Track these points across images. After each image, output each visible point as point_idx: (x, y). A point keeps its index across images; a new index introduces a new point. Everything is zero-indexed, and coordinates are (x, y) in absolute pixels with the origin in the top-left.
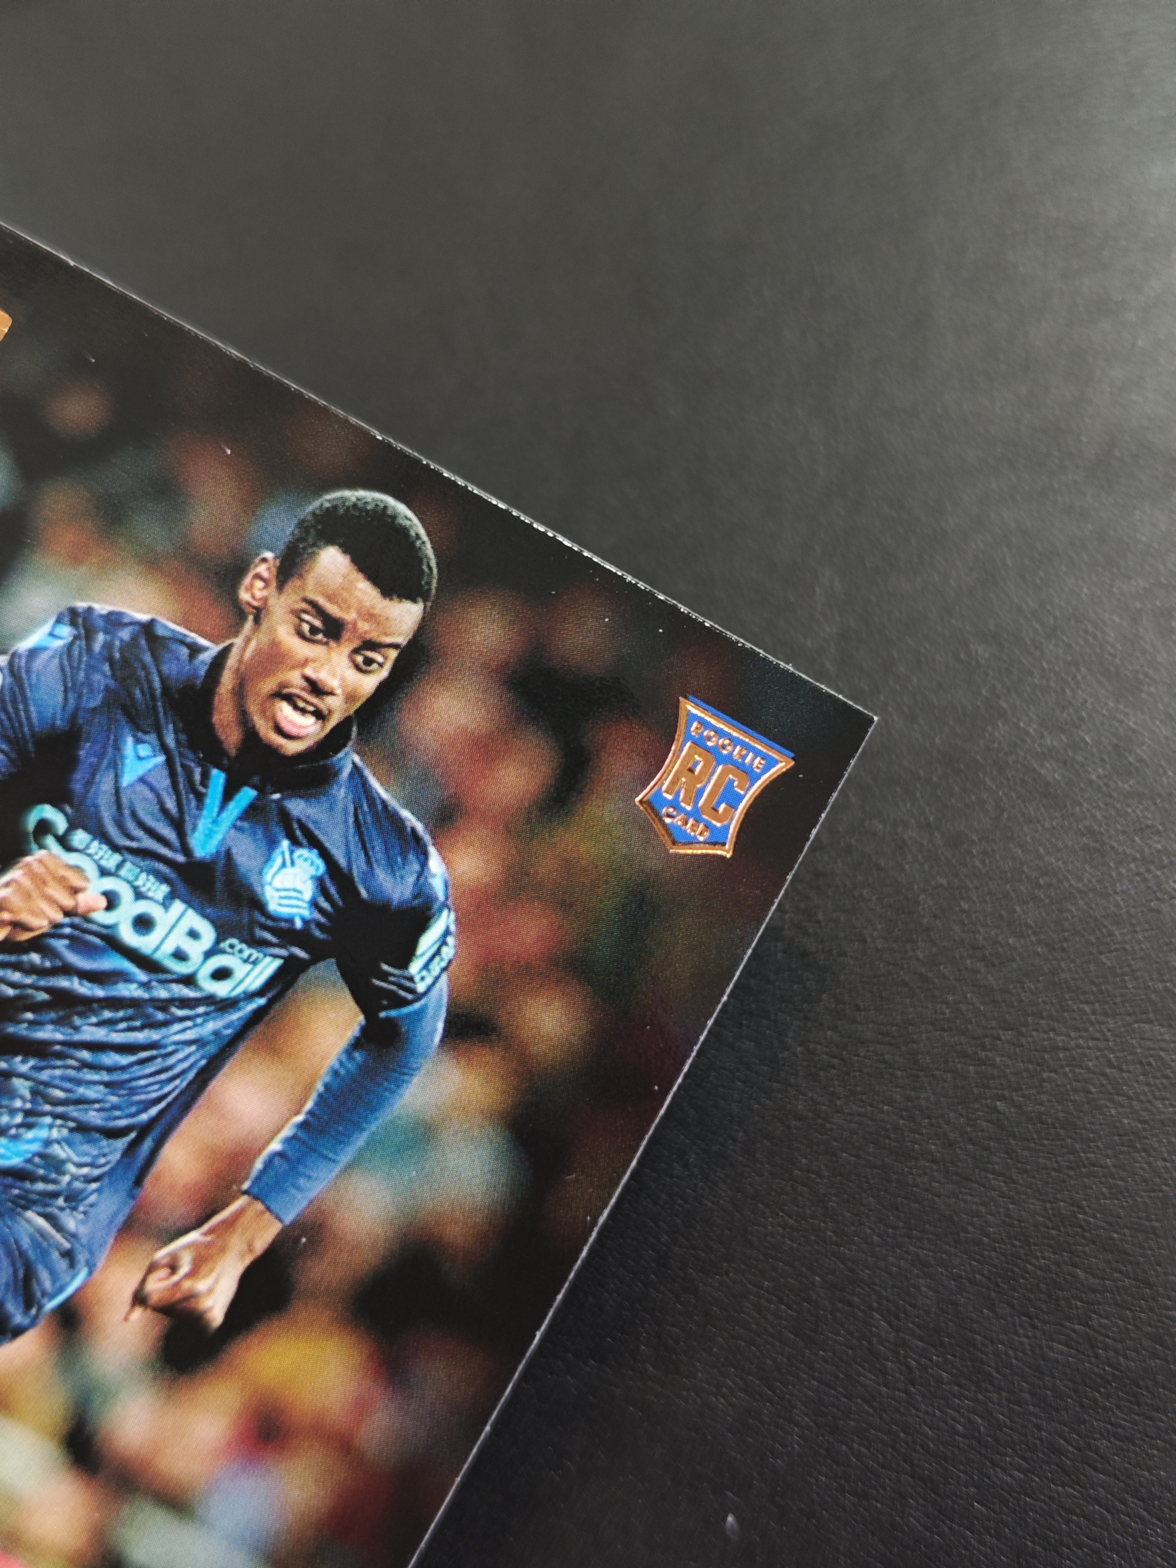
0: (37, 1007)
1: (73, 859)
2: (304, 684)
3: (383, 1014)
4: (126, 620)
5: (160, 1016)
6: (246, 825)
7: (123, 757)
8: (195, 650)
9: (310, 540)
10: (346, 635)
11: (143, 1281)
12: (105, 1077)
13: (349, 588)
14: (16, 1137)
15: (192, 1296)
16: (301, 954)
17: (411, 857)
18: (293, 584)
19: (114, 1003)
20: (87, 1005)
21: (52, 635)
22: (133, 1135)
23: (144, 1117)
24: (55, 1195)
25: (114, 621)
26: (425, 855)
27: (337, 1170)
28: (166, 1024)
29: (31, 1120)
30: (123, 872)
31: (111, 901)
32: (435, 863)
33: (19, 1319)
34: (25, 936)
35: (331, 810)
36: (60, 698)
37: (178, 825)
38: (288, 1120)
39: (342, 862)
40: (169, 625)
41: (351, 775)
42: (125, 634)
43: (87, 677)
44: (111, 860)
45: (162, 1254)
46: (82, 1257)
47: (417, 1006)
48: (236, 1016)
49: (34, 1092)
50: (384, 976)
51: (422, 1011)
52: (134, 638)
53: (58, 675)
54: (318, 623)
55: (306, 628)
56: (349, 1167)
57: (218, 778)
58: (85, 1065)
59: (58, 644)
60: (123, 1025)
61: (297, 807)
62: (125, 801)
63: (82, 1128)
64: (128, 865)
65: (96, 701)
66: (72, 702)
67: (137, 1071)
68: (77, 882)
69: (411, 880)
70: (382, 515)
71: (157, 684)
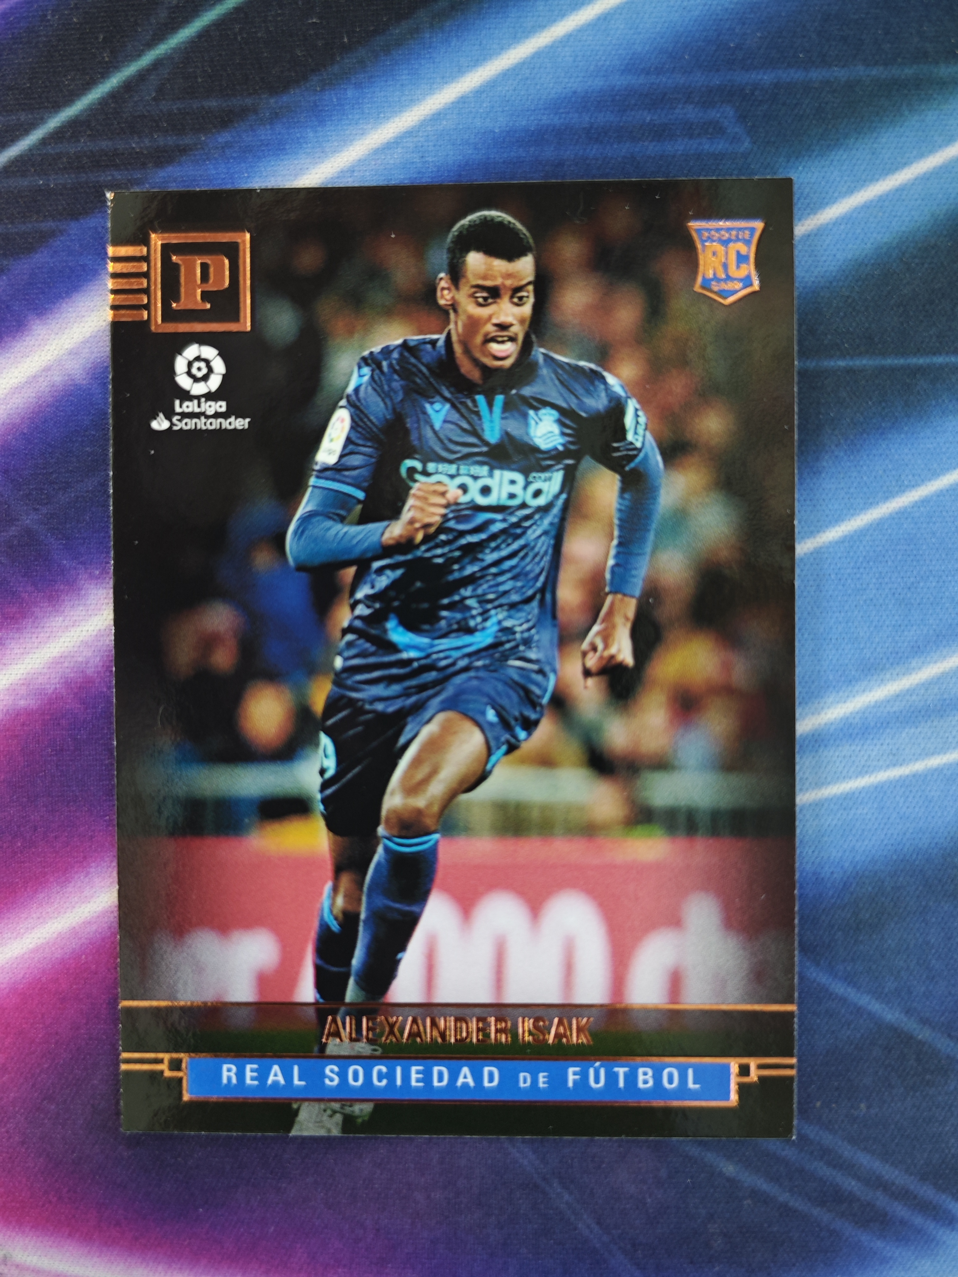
0: (457, 560)
1: (434, 479)
2: (495, 328)
3: (627, 469)
4: (392, 348)
5: (519, 531)
6: (507, 415)
7: (429, 416)
8: (433, 343)
9: (458, 255)
10: (502, 292)
11: (584, 665)
12: (508, 575)
13: (490, 268)
14: (484, 629)
15: (612, 657)
16: (570, 462)
17: (597, 383)
18: (462, 282)
19: (493, 537)
20: (480, 546)
21: (361, 376)
22: (538, 596)
23: (539, 584)
24: (517, 646)
25: (387, 352)
26: (603, 379)
27: (647, 558)
28: (524, 533)
29: (486, 616)
30: (462, 472)
31: (464, 488)
32: (611, 379)
33: (533, 716)
34: (432, 530)
35: (544, 383)
36: (382, 405)
37: (475, 433)
38: (609, 547)
39: (564, 405)
40: (415, 338)
41: (545, 360)
42: (395, 355)
43: (389, 386)
44: (452, 469)
45: (585, 645)
46: (547, 669)
47: (642, 455)
48: (556, 510)
49: (480, 602)
50: (617, 449)
51: (646, 457)
52: (401, 354)
53: (374, 394)
54: (485, 295)
55: (481, 300)
56: (653, 552)
57: (481, 399)
58: (495, 575)
59: (366, 379)
60: (503, 546)
61: (527, 391)
62: (442, 437)
63: (513, 606)
64: (462, 467)
65: (400, 396)
66: (389, 403)
67: (523, 564)
68: (441, 489)
69: (603, 394)
70: (486, 222)
71: (424, 369)
